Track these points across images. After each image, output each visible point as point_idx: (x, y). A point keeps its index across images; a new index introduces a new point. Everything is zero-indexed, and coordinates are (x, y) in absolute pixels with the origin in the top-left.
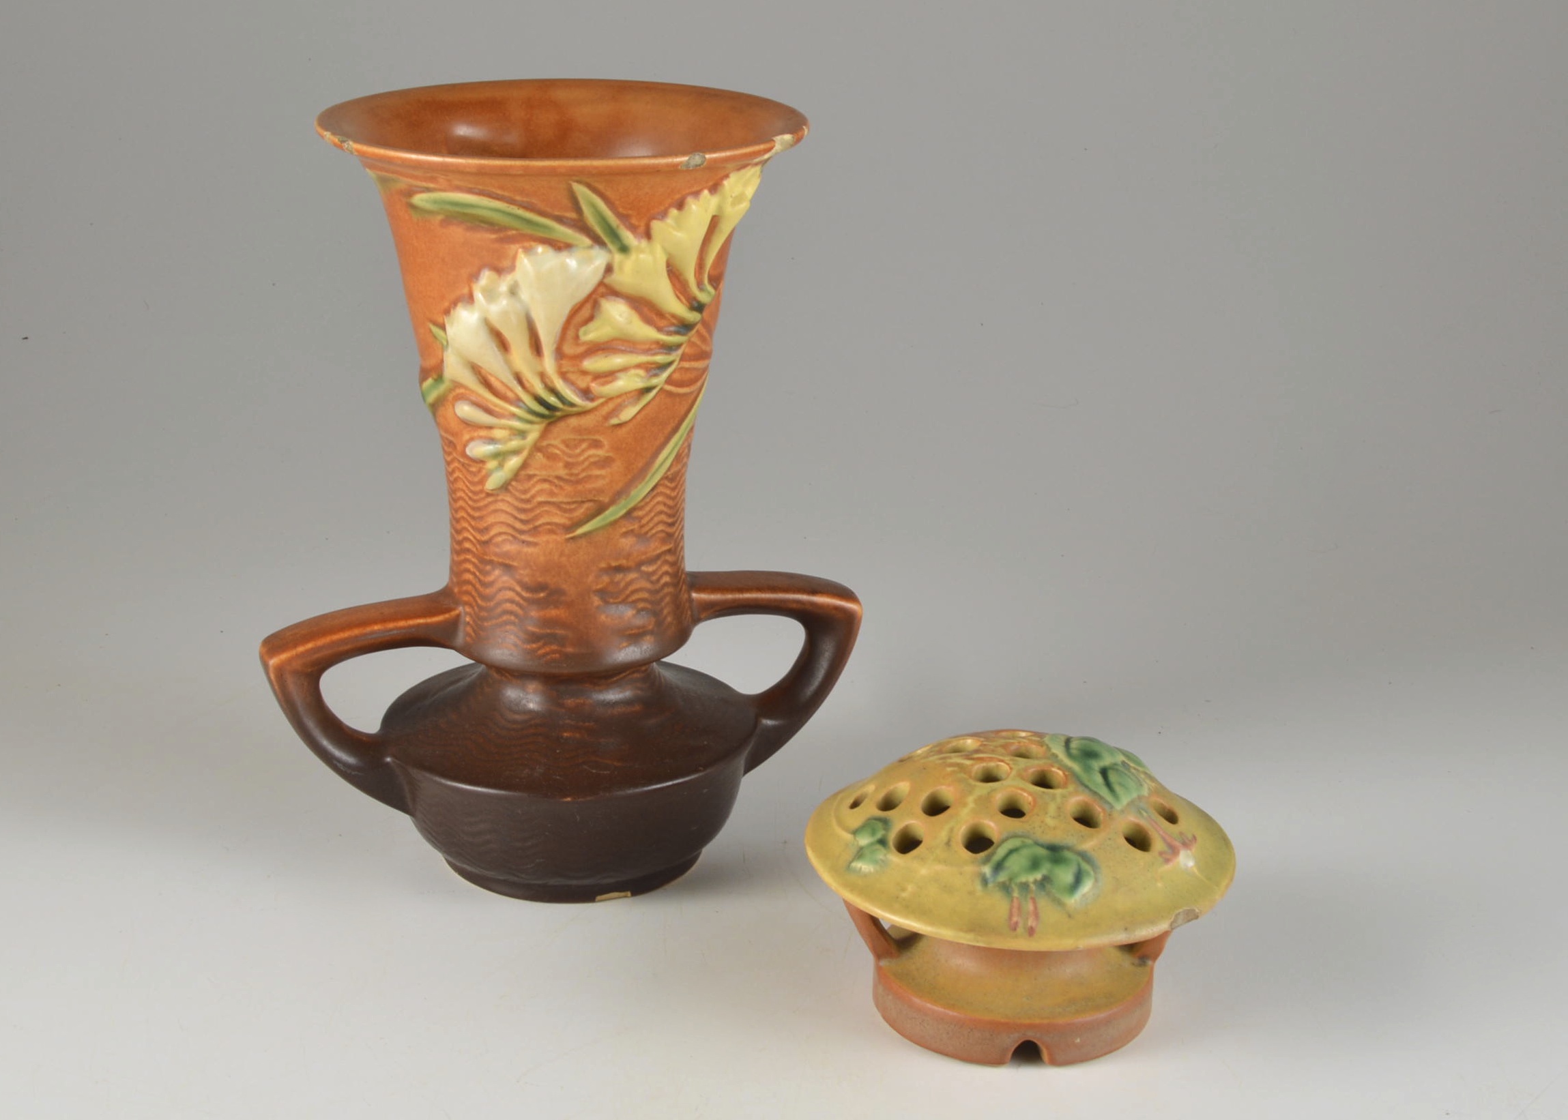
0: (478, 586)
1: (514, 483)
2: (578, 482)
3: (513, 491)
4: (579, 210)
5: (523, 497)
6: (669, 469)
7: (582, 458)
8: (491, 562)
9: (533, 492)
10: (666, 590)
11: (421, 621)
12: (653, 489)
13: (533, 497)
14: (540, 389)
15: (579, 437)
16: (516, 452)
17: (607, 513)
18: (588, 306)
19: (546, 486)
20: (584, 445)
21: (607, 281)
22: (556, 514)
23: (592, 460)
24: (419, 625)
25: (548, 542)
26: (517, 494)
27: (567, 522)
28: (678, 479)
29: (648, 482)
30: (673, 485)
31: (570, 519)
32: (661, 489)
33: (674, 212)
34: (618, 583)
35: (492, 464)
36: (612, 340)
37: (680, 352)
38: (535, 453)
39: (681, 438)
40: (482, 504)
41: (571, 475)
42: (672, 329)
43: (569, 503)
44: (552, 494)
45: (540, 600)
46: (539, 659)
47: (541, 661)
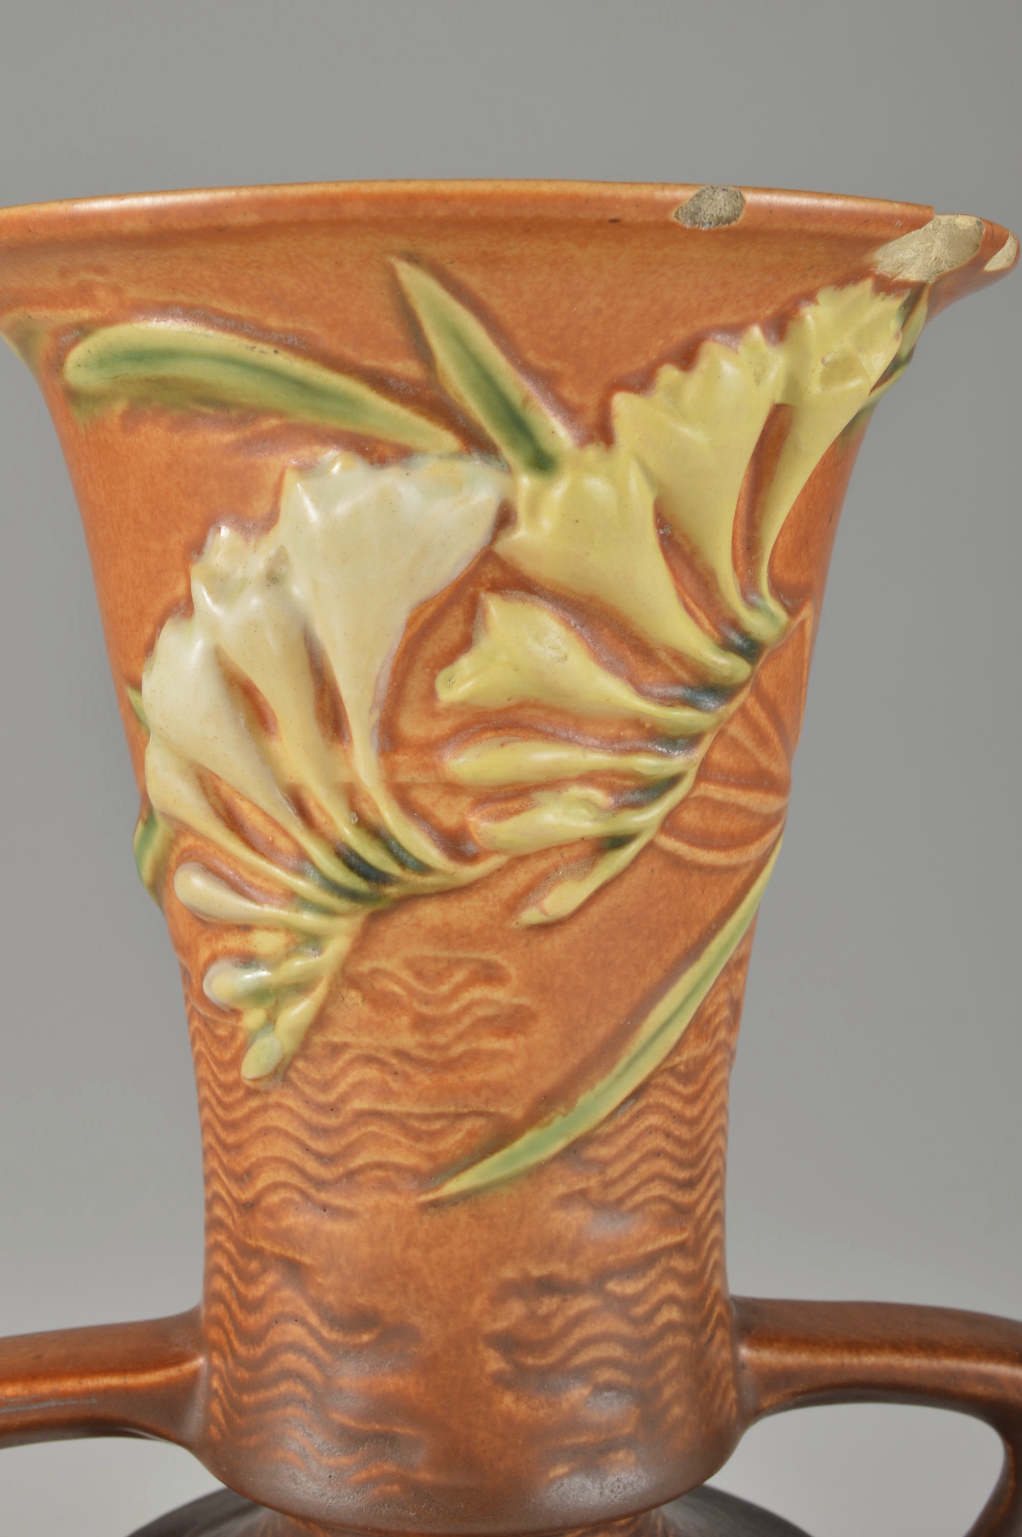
0: (235, 1306)
1: (300, 1064)
2: (449, 1065)
3: (299, 1083)
4: (425, 355)
5: (322, 1098)
6: (677, 1048)
7: (455, 1007)
8: (258, 1253)
9: (343, 1087)
10: (670, 1341)
11: (114, 1381)
12: (637, 1094)
13: (344, 1098)
14: (349, 834)
15: (446, 954)
16: (300, 987)
17: (519, 1145)
18: (458, 614)
19: (371, 1073)
20: (459, 976)
21: (502, 547)
22: (398, 1143)
23: (480, 1012)
24: (107, 1392)
25: (377, 1210)
26: (308, 1090)
27: (425, 1165)
28: (703, 1076)
29: (620, 1076)
30: (689, 1090)
31: (431, 1157)
32: (656, 1097)
33: (669, 374)
34: (546, 1319)
35: (253, 1018)
36: (521, 706)
37: (698, 753)
38: (344, 991)
39: (706, 975)
40: (238, 1114)
41: (432, 1047)
42: (679, 691)
43: (426, 1118)
44: (387, 1093)
45: (360, 1349)
46: (356, 1495)
47: (361, 1501)
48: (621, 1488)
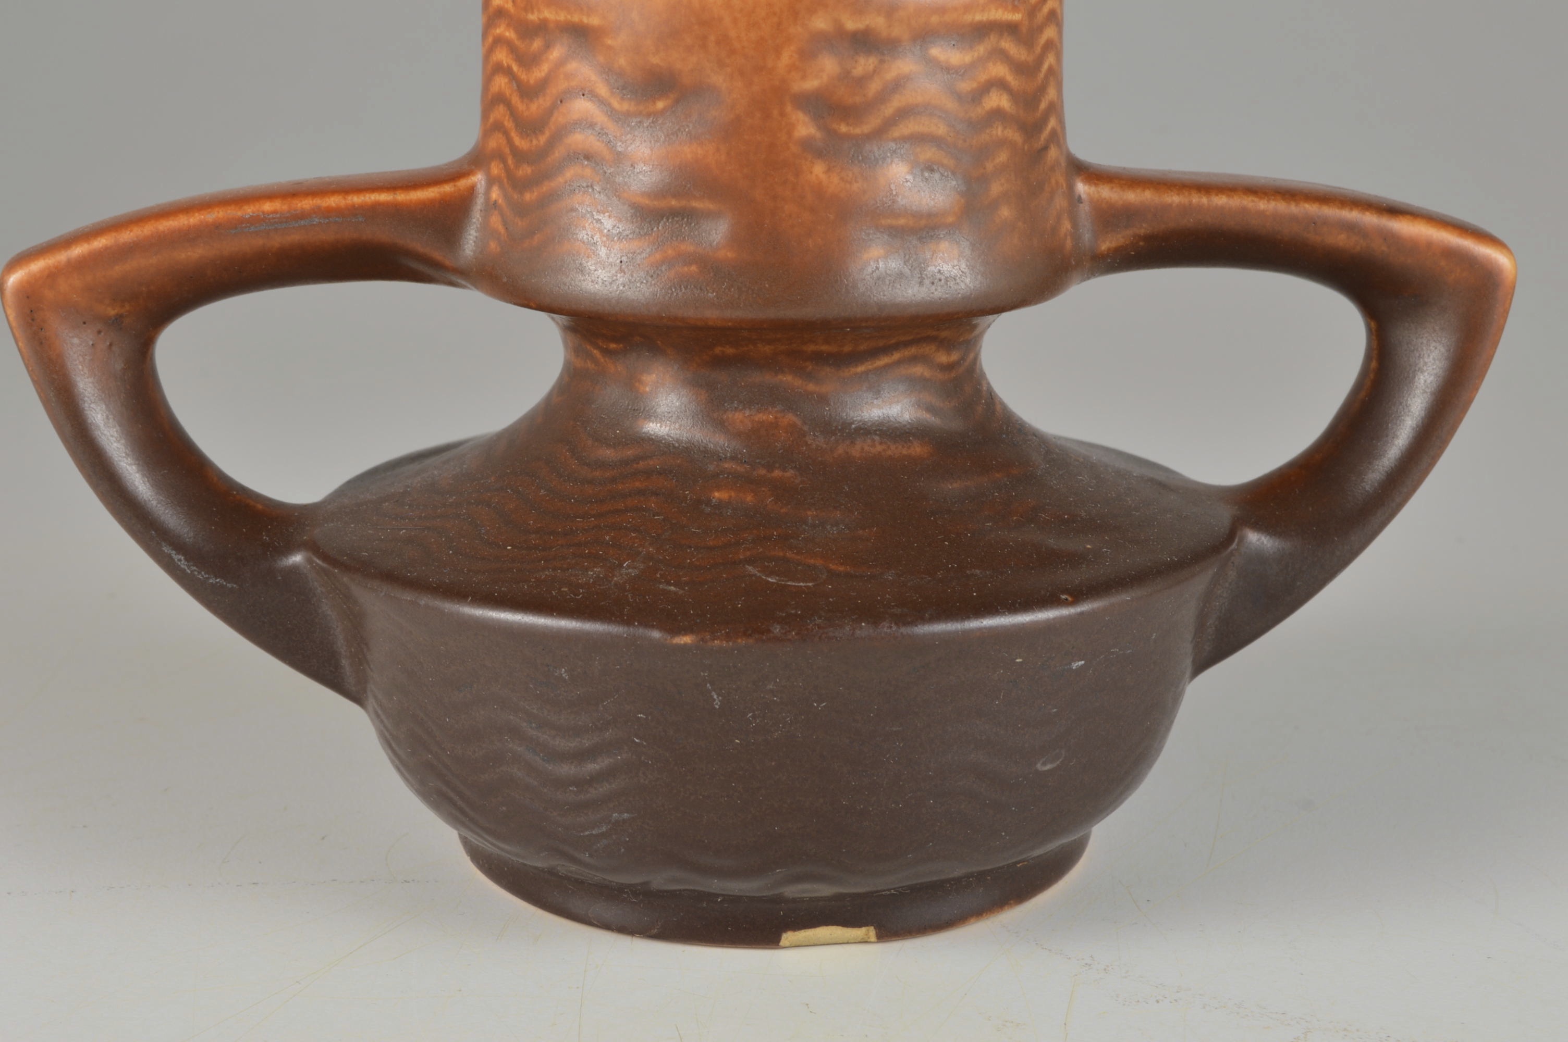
11: (384, 197)
34: (861, 82)
45: (655, 115)
46: (650, 279)
47: (655, 284)
48: (943, 281)
